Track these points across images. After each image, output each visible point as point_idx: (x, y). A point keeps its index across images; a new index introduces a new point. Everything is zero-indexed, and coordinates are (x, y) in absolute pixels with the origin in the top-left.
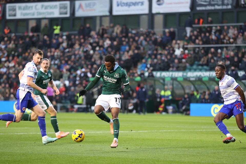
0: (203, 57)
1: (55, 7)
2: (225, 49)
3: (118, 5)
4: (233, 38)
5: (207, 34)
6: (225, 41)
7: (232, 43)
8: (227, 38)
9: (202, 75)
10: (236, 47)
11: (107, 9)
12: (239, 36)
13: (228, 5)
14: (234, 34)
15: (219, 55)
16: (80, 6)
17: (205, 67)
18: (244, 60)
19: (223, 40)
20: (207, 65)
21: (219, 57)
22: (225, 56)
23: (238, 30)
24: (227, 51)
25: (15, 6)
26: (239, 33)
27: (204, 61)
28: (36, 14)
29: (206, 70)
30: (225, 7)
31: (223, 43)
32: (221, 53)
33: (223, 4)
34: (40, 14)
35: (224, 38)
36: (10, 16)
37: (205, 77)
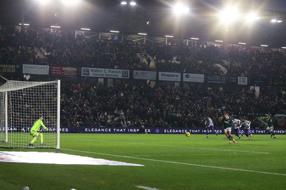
1: (119, 72)
3: (162, 76)
11: (155, 76)
13: (223, 81)
16: (137, 73)
25: (89, 69)
28: (104, 75)
30: (222, 82)
33: (221, 81)
34: (108, 75)
36: (83, 75)
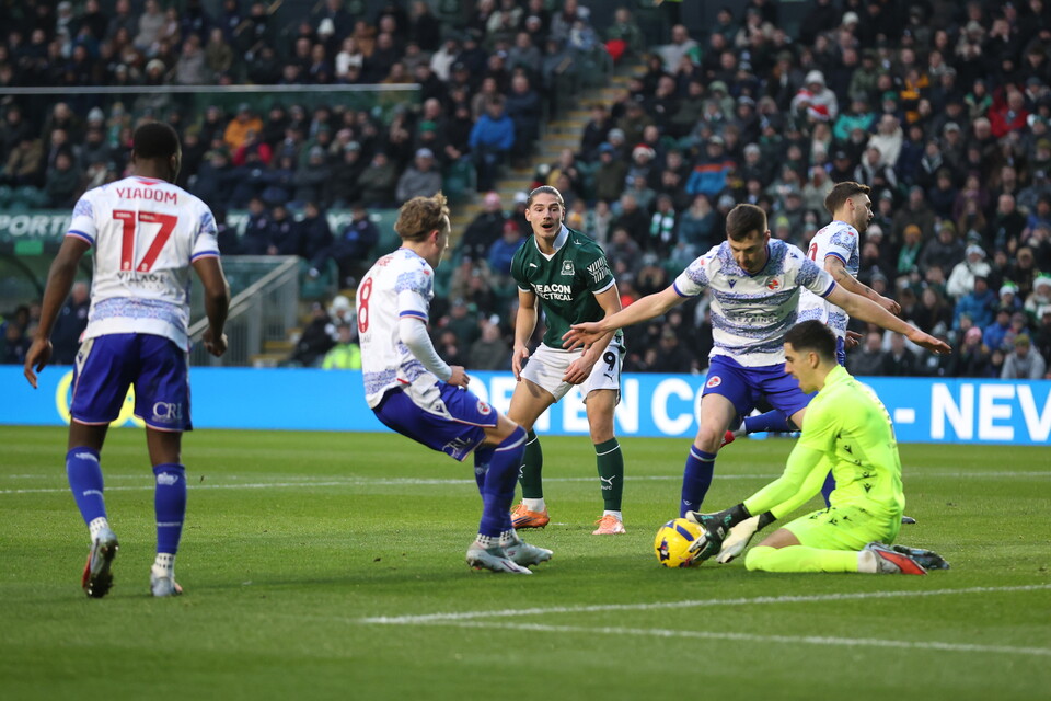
0: (16, 144)
2: (118, 108)
4: (158, 56)
5: (38, 36)
6: (121, 69)
7: (158, 80)
8: (130, 57)
9: (14, 230)
10: (176, 97)
12: (188, 48)
14: (164, 40)
15: (93, 136)
17: (28, 192)
18: (209, 161)
19: (111, 66)
20: (37, 180)
21: (94, 146)
22: (120, 139)
23: (179, 18)
24: (128, 118)
26: (184, 32)
27: (20, 164)
29: (33, 208)
31: (110, 79)
32: (103, 128)
35: (116, 58)
37: (26, 237)
